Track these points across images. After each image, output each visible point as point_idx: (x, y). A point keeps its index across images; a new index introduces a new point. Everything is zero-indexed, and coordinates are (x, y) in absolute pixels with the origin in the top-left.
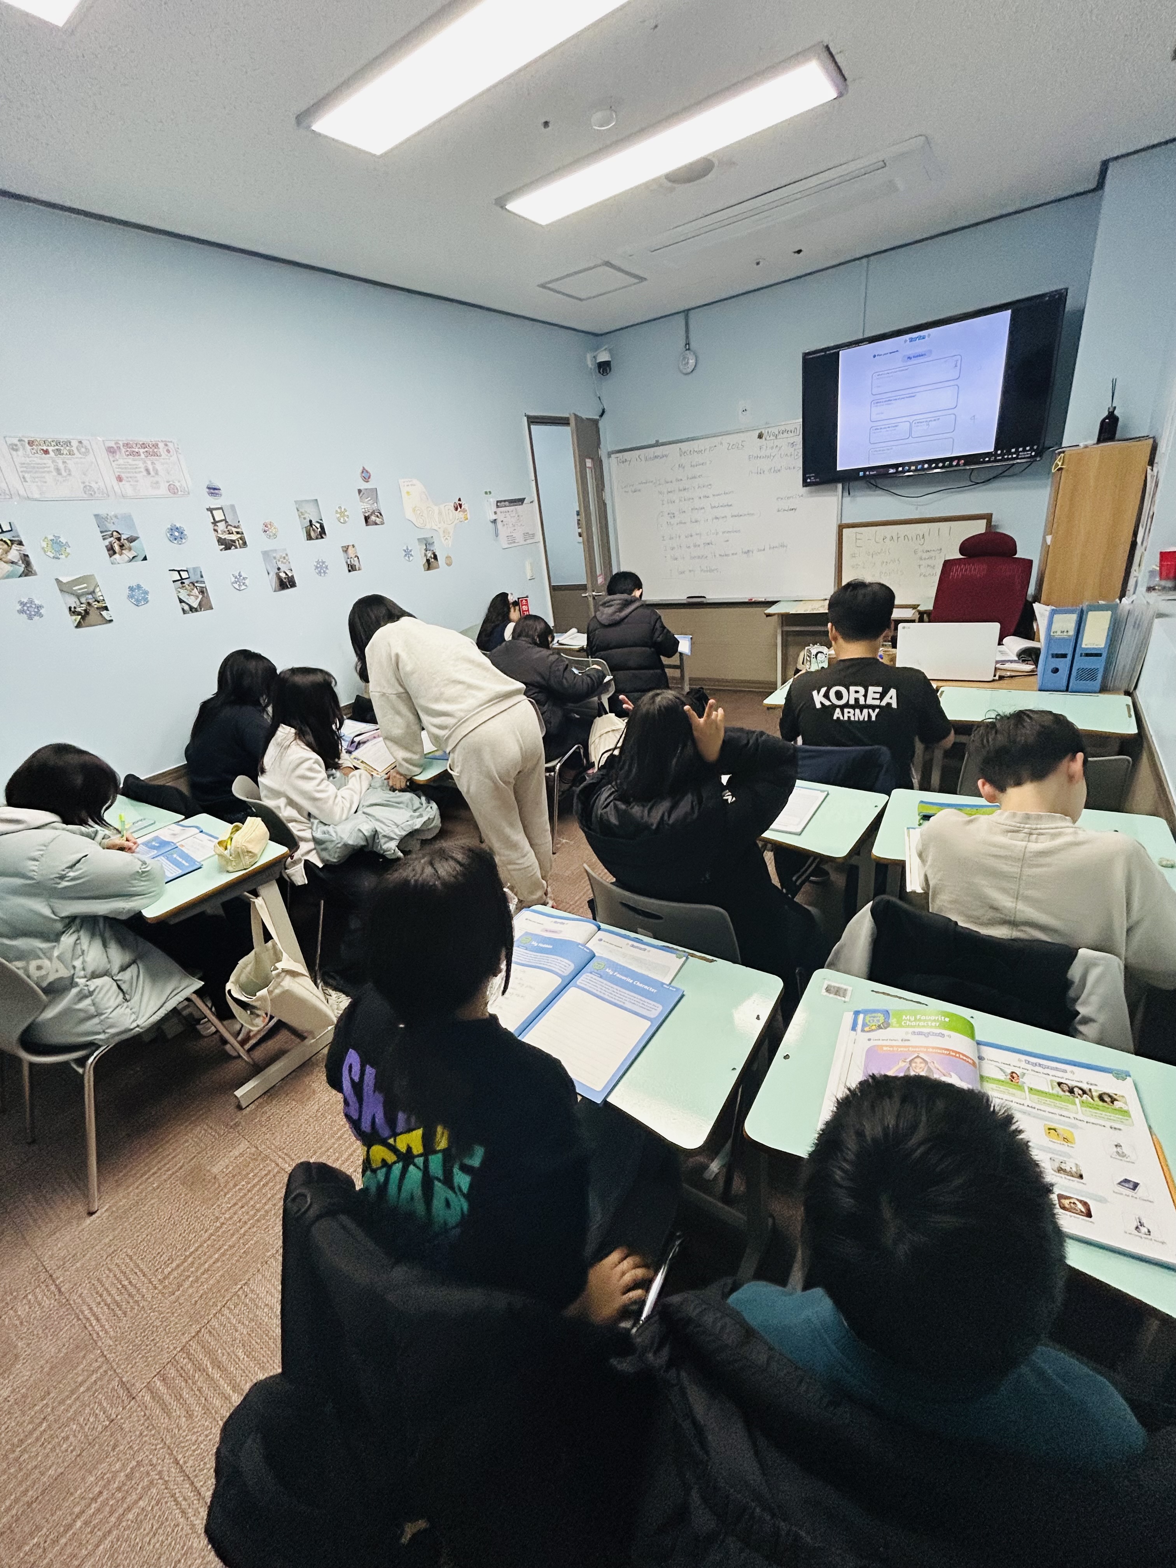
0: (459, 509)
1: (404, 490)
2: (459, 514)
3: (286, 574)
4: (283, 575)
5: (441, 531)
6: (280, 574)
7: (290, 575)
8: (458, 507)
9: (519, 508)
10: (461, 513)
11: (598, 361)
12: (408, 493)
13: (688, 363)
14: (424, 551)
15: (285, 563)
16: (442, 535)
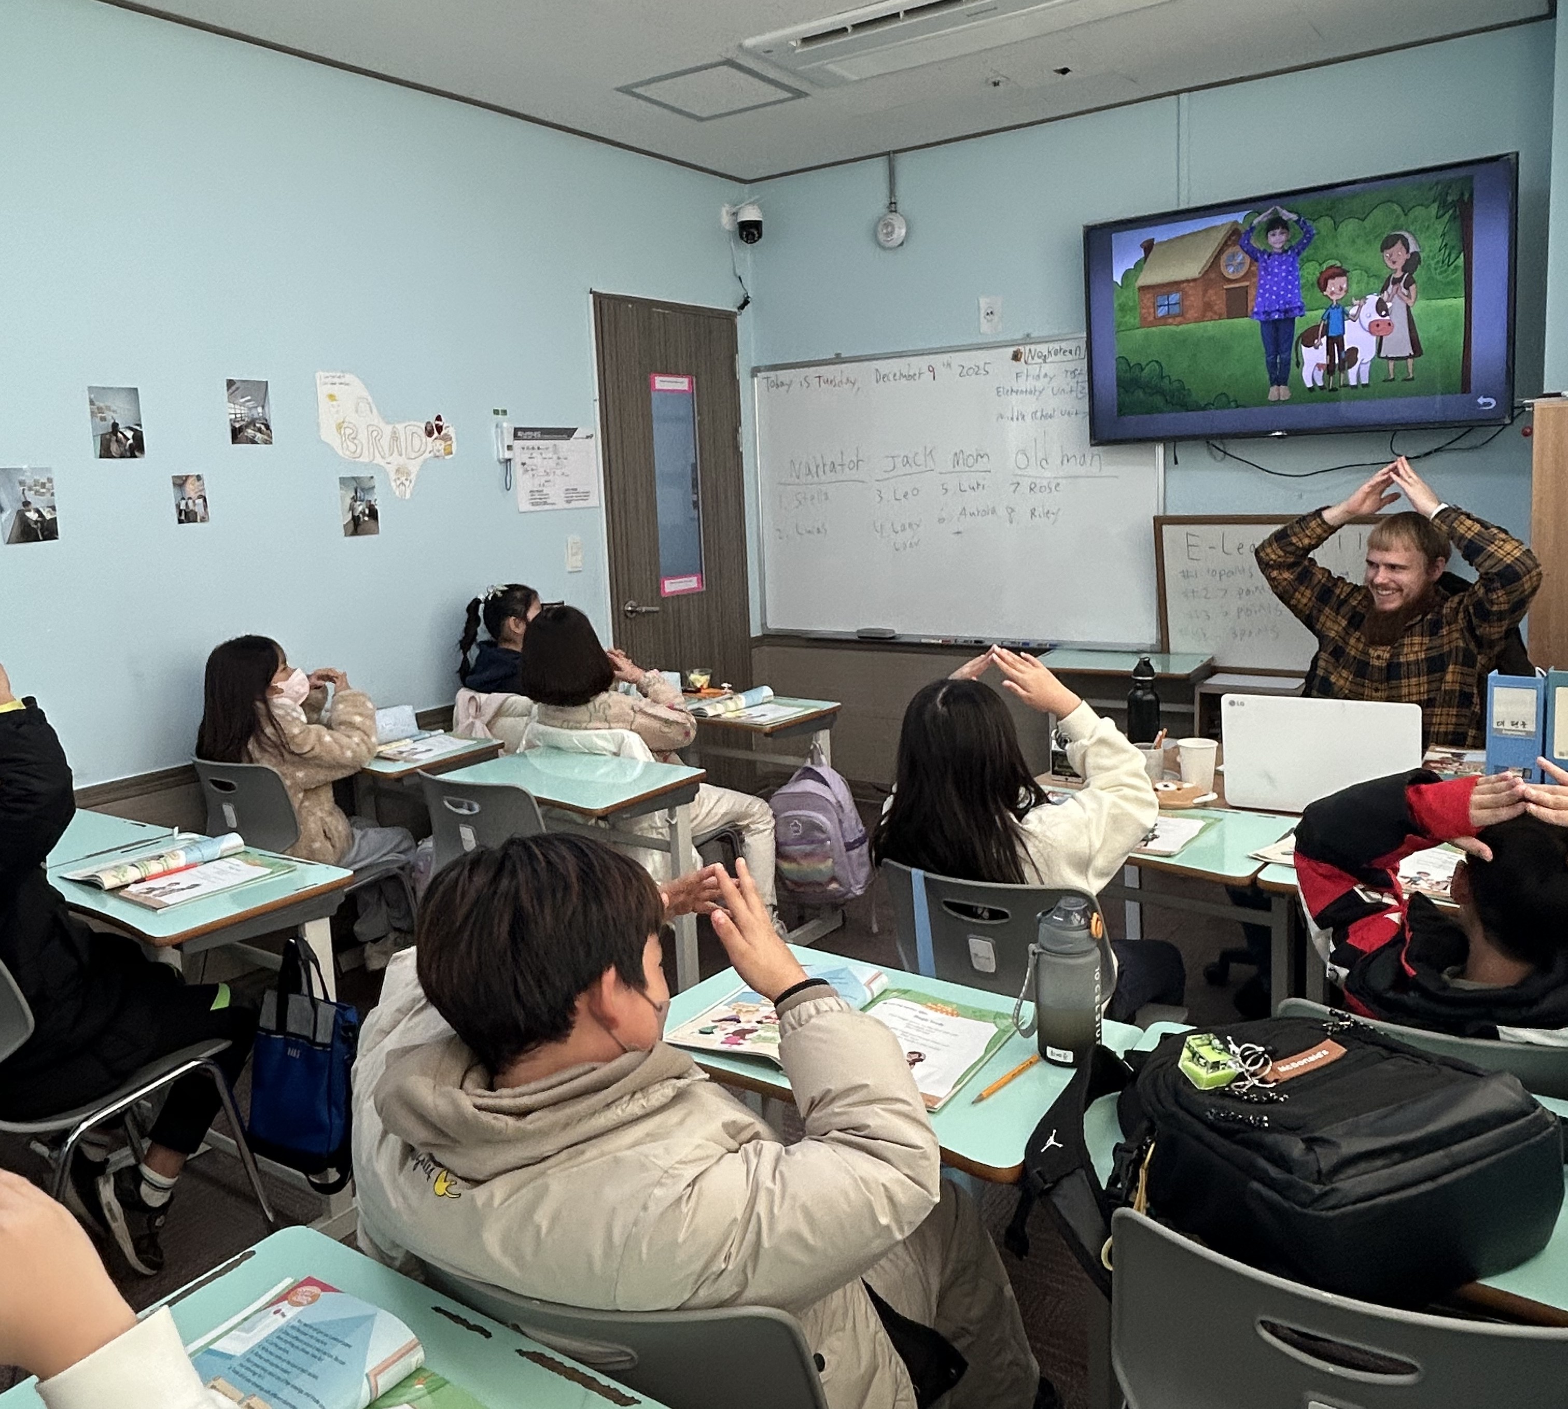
0: (436, 434)
1: (323, 391)
2: (434, 444)
3: (41, 515)
4: (33, 516)
5: (391, 469)
6: (28, 514)
7: (48, 517)
8: (434, 429)
9: (563, 444)
10: (438, 442)
11: (740, 220)
12: (332, 397)
13: (892, 232)
14: (348, 501)
15: (43, 494)
16: (393, 476)
